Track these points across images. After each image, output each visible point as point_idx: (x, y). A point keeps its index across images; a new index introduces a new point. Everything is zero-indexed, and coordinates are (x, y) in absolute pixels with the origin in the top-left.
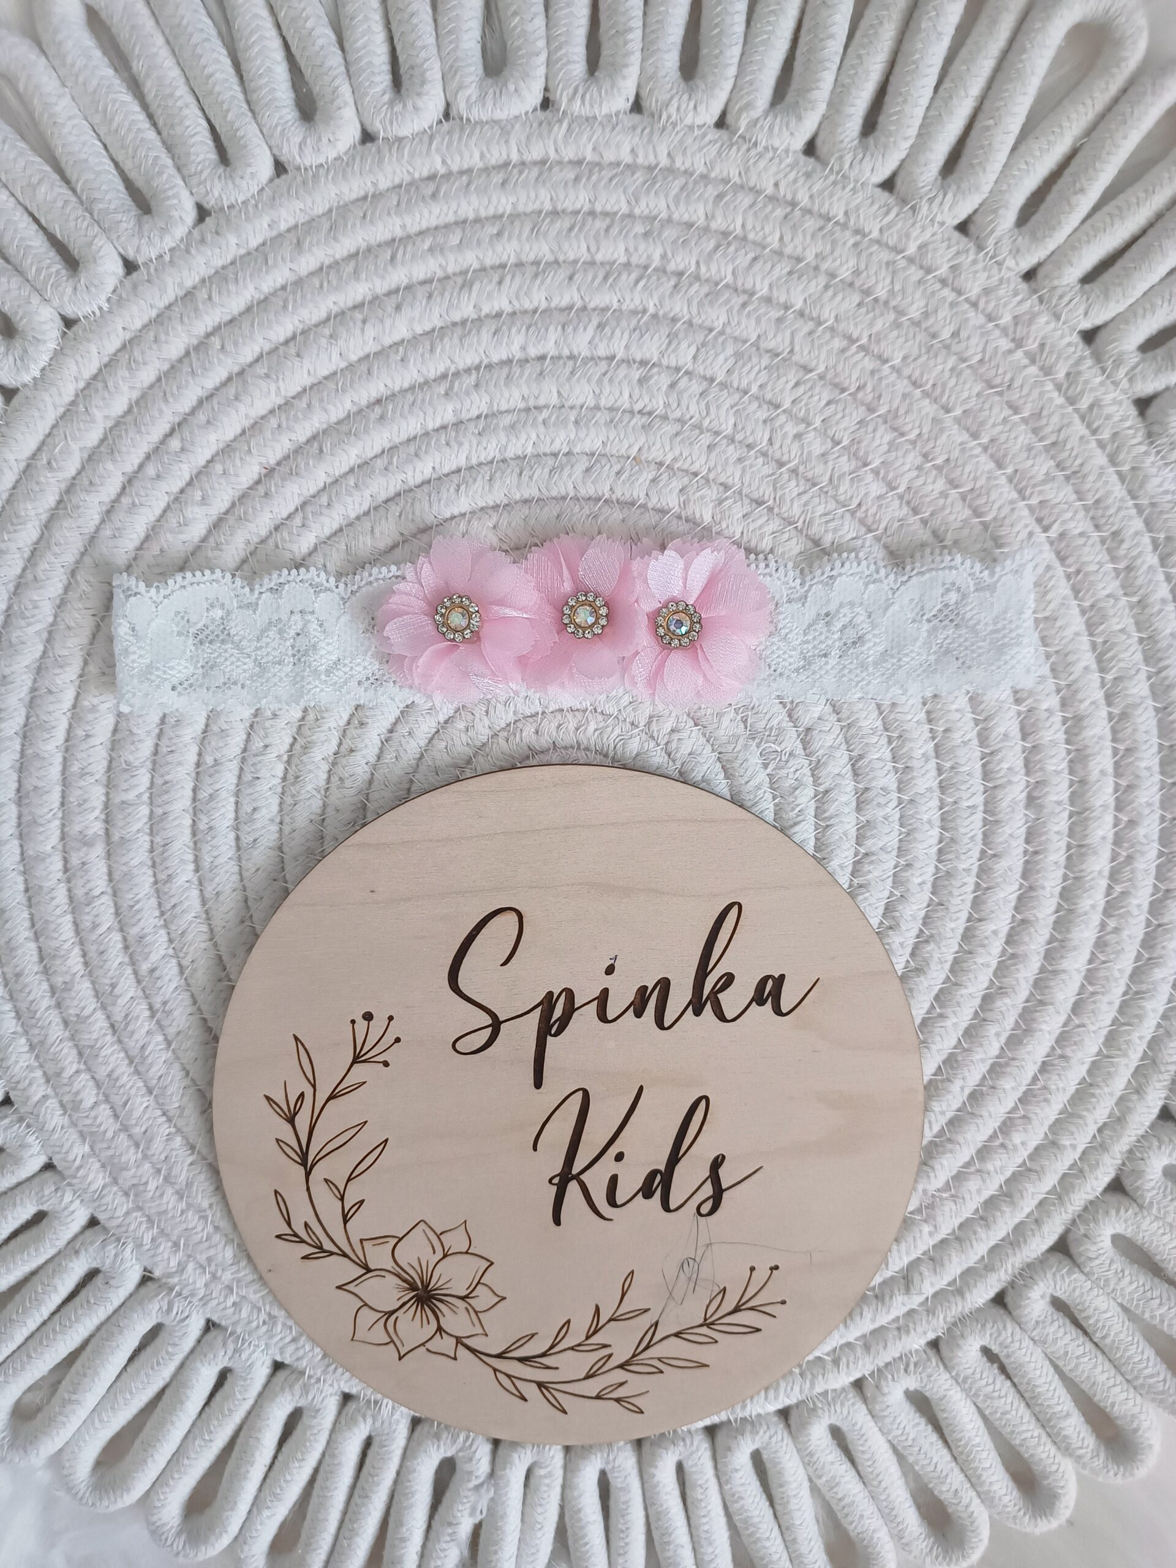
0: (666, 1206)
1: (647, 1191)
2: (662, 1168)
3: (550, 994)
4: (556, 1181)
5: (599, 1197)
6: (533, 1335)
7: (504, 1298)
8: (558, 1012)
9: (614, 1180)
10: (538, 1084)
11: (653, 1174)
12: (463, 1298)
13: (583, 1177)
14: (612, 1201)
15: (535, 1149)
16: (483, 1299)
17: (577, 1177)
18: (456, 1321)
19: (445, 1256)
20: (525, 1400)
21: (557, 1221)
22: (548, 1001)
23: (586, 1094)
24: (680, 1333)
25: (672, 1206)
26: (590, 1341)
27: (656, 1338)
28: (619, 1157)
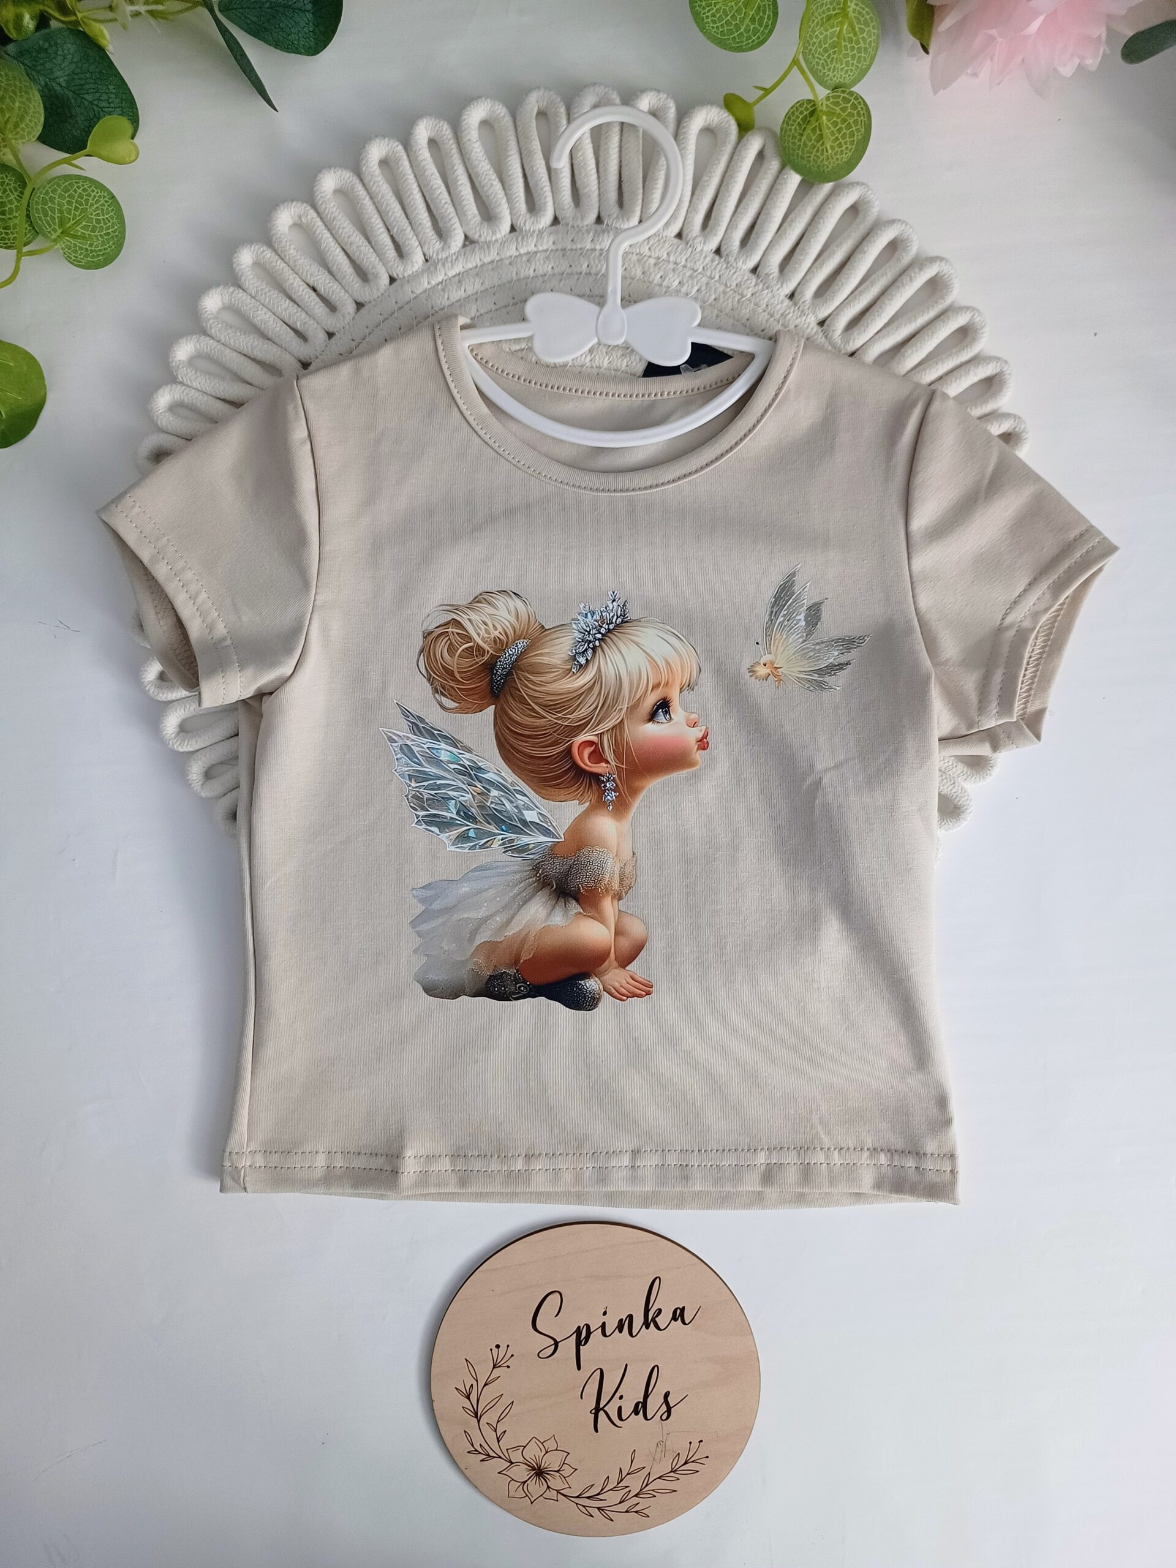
0: (645, 1417)
1: (636, 1412)
2: (642, 1400)
3: (579, 1327)
4: (593, 1411)
5: (614, 1417)
6: (592, 1485)
7: (576, 1470)
8: (584, 1335)
9: (620, 1408)
10: (579, 1368)
11: (637, 1404)
12: (557, 1471)
13: (605, 1409)
14: (620, 1418)
15: (582, 1398)
16: (567, 1472)
17: (602, 1409)
18: (556, 1483)
19: (547, 1452)
20: (593, 1517)
21: (596, 1430)
22: (578, 1331)
23: (601, 1370)
24: (661, 1476)
25: (649, 1418)
26: (619, 1486)
27: (650, 1481)
28: (621, 1397)
